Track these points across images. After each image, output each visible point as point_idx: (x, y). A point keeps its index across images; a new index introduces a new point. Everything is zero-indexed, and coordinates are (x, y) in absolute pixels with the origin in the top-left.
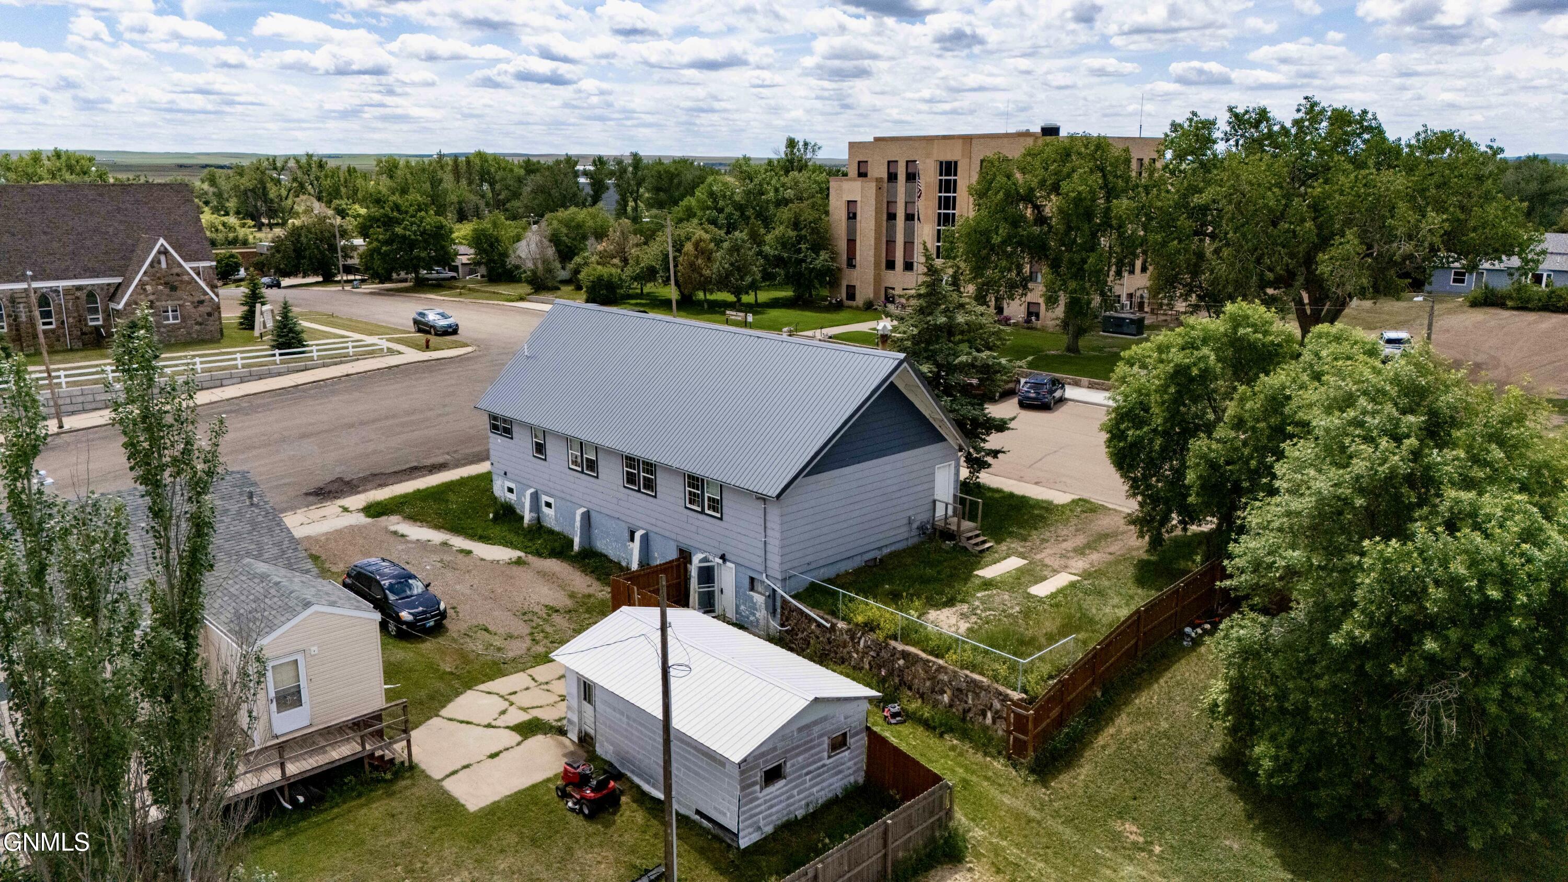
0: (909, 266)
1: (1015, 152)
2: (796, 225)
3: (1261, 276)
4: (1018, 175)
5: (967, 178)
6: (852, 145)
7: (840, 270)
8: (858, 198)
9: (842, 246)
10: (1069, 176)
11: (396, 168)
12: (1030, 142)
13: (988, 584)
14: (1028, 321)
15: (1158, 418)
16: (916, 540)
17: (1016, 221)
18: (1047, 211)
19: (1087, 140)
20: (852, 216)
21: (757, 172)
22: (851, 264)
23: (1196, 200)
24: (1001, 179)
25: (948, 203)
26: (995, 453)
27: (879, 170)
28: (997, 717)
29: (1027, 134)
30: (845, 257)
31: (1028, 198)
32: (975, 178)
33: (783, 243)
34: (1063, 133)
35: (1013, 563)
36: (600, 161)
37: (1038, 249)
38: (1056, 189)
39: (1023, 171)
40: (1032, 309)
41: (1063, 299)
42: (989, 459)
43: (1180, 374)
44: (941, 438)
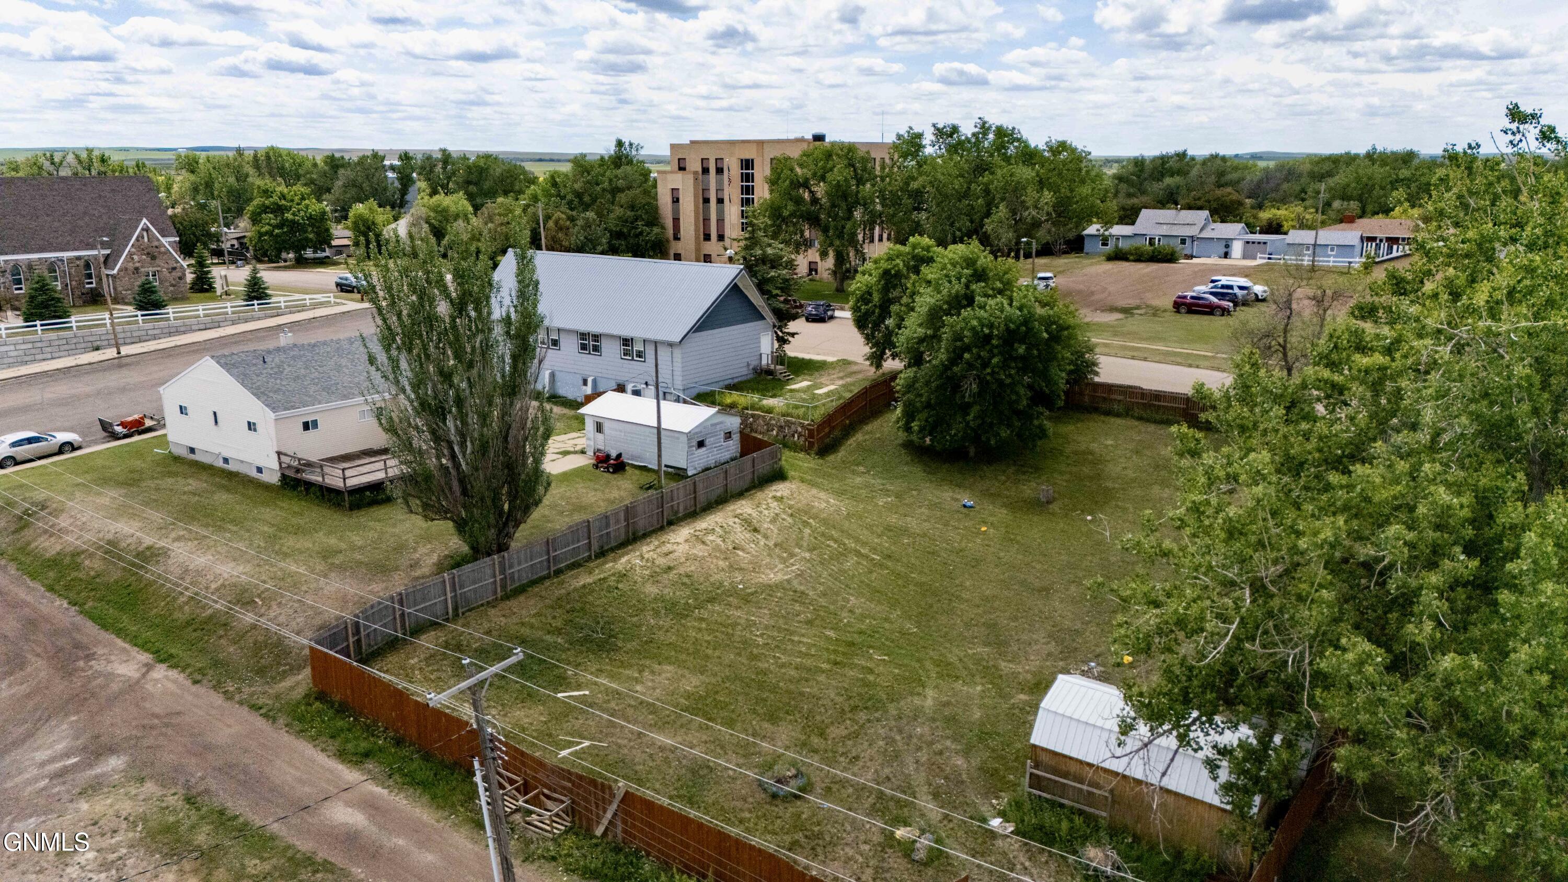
0: (721, 238)
1: (795, 153)
2: (632, 207)
3: (954, 235)
4: (799, 170)
5: (762, 172)
6: (673, 146)
7: (668, 241)
8: (680, 187)
9: (669, 223)
10: (831, 170)
11: (197, 163)
12: (805, 146)
13: (792, 391)
14: (810, 274)
15: (876, 297)
16: (751, 376)
17: (799, 201)
18: (819, 195)
19: (842, 145)
20: (676, 201)
21: (592, 167)
22: (677, 238)
23: (914, 185)
24: (787, 172)
25: (748, 190)
26: (793, 335)
27: (694, 165)
28: (800, 435)
29: (802, 140)
30: (671, 232)
31: (806, 185)
32: (768, 172)
33: (623, 220)
34: (827, 140)
35: (805, 384)
36: (405, 157)
37: (814, 220)
38: (823, 178)
39: (801, 166)
40: (813, 266)
41: (831, 254)
42: (790, 339)
43: (886, 272)
44: (763, 318)
